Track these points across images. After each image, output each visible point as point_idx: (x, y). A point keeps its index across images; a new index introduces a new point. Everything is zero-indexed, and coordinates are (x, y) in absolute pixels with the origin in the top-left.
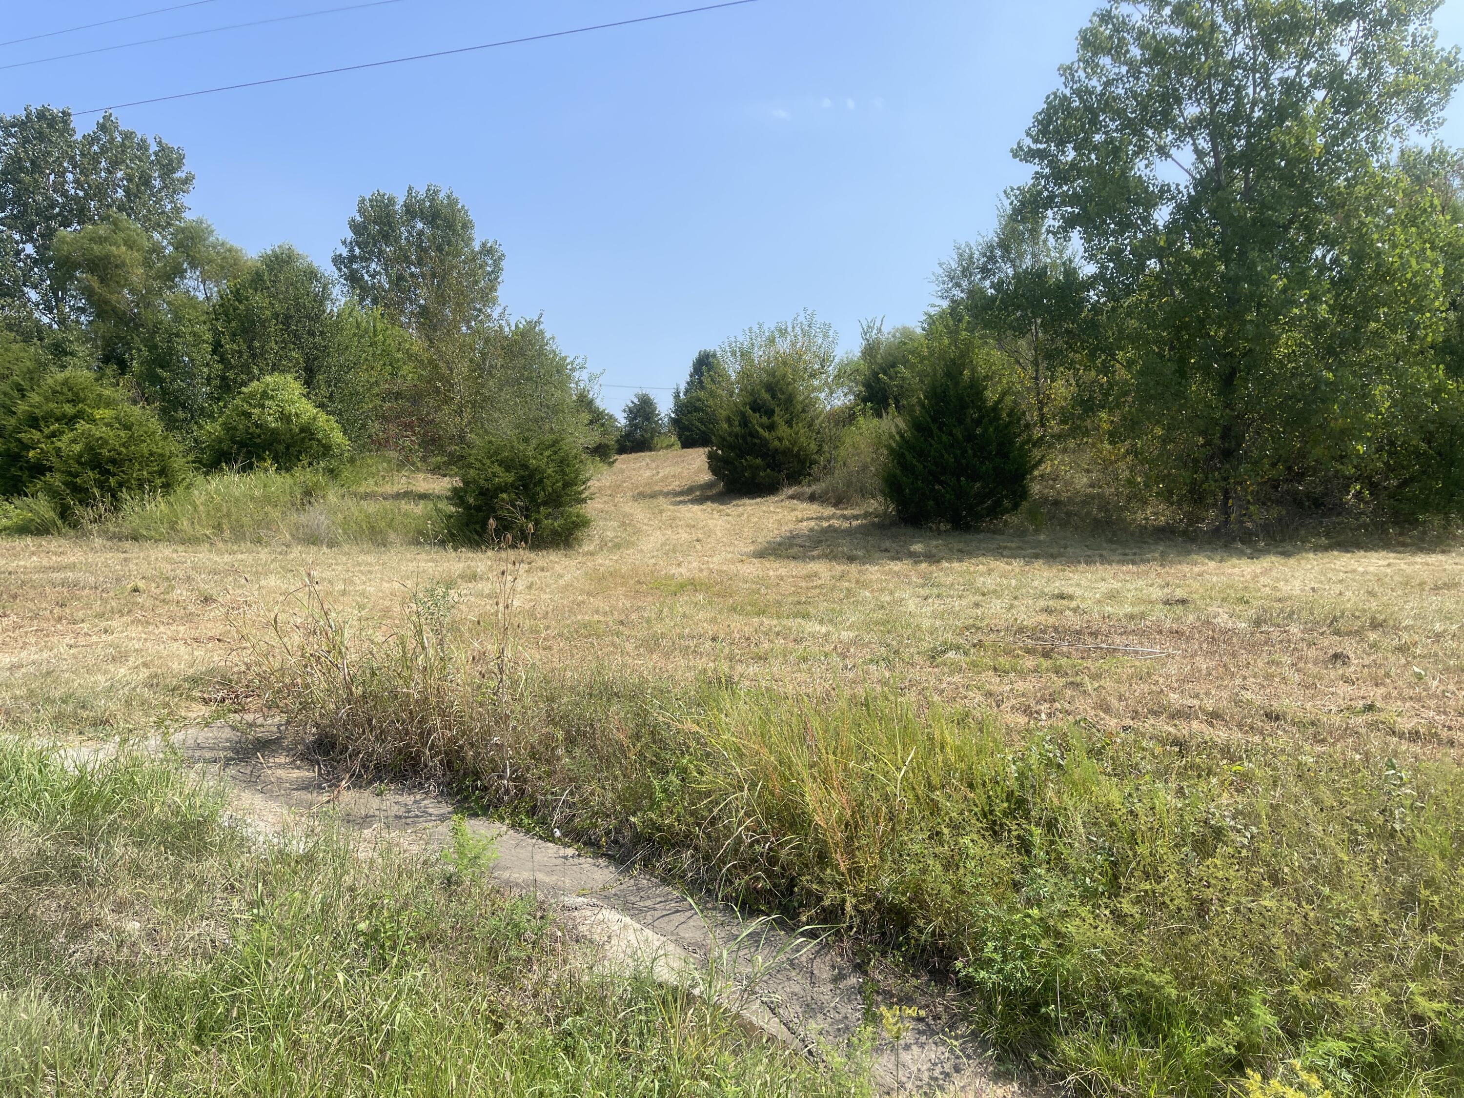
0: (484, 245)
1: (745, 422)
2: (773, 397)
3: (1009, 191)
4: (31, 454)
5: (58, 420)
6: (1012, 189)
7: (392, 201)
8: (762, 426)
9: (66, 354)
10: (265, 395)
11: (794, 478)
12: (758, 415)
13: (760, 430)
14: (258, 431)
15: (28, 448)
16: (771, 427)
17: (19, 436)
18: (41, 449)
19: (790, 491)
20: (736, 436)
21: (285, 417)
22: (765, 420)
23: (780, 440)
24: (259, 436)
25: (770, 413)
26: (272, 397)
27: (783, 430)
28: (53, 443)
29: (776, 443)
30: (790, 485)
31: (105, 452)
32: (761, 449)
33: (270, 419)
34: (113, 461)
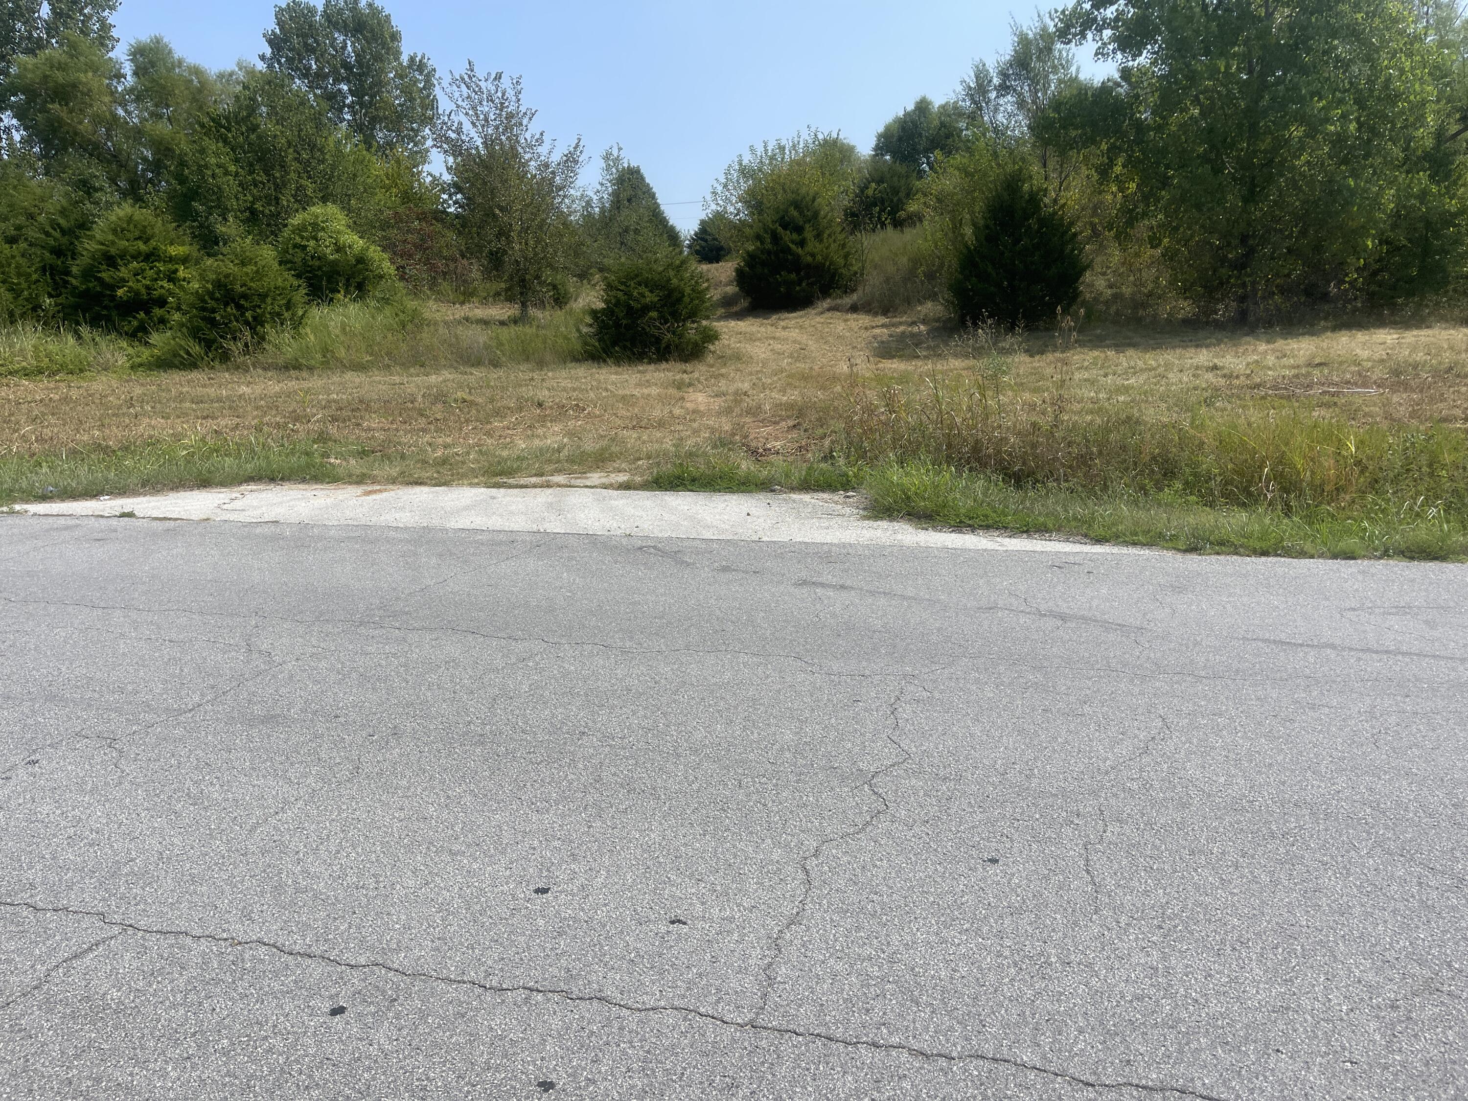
0: (412, 59)
1: (775, 237)
2: (801, 213)
3: (1053, 12)
4: (120, 292)
5: (134, 257)
6: (1056, 11)
7: (312, 11)
8: (793, 242)
9: (96, 190)
10: (315, 225)
11: (825, 292)
12: (788, 232)
13: (791, 245)
14: (317, 263)
15: (113, 287)
16: (802, 243)
17: (99, 275)
18: (130, 287)
19: (826, 303)
20: (769, 253)
21: (339, 249)
22: (795, 236)
23: (813, 255)
24: (320, 268)
25: (799, 229)
26: (323, 229)
27: (813, 246)
28: (138, 281)
29: (809, 259)
30: (824, 298)
31: (238, 288)
32: (796, 265)
33: (328, 251)
34: (244, 296)
